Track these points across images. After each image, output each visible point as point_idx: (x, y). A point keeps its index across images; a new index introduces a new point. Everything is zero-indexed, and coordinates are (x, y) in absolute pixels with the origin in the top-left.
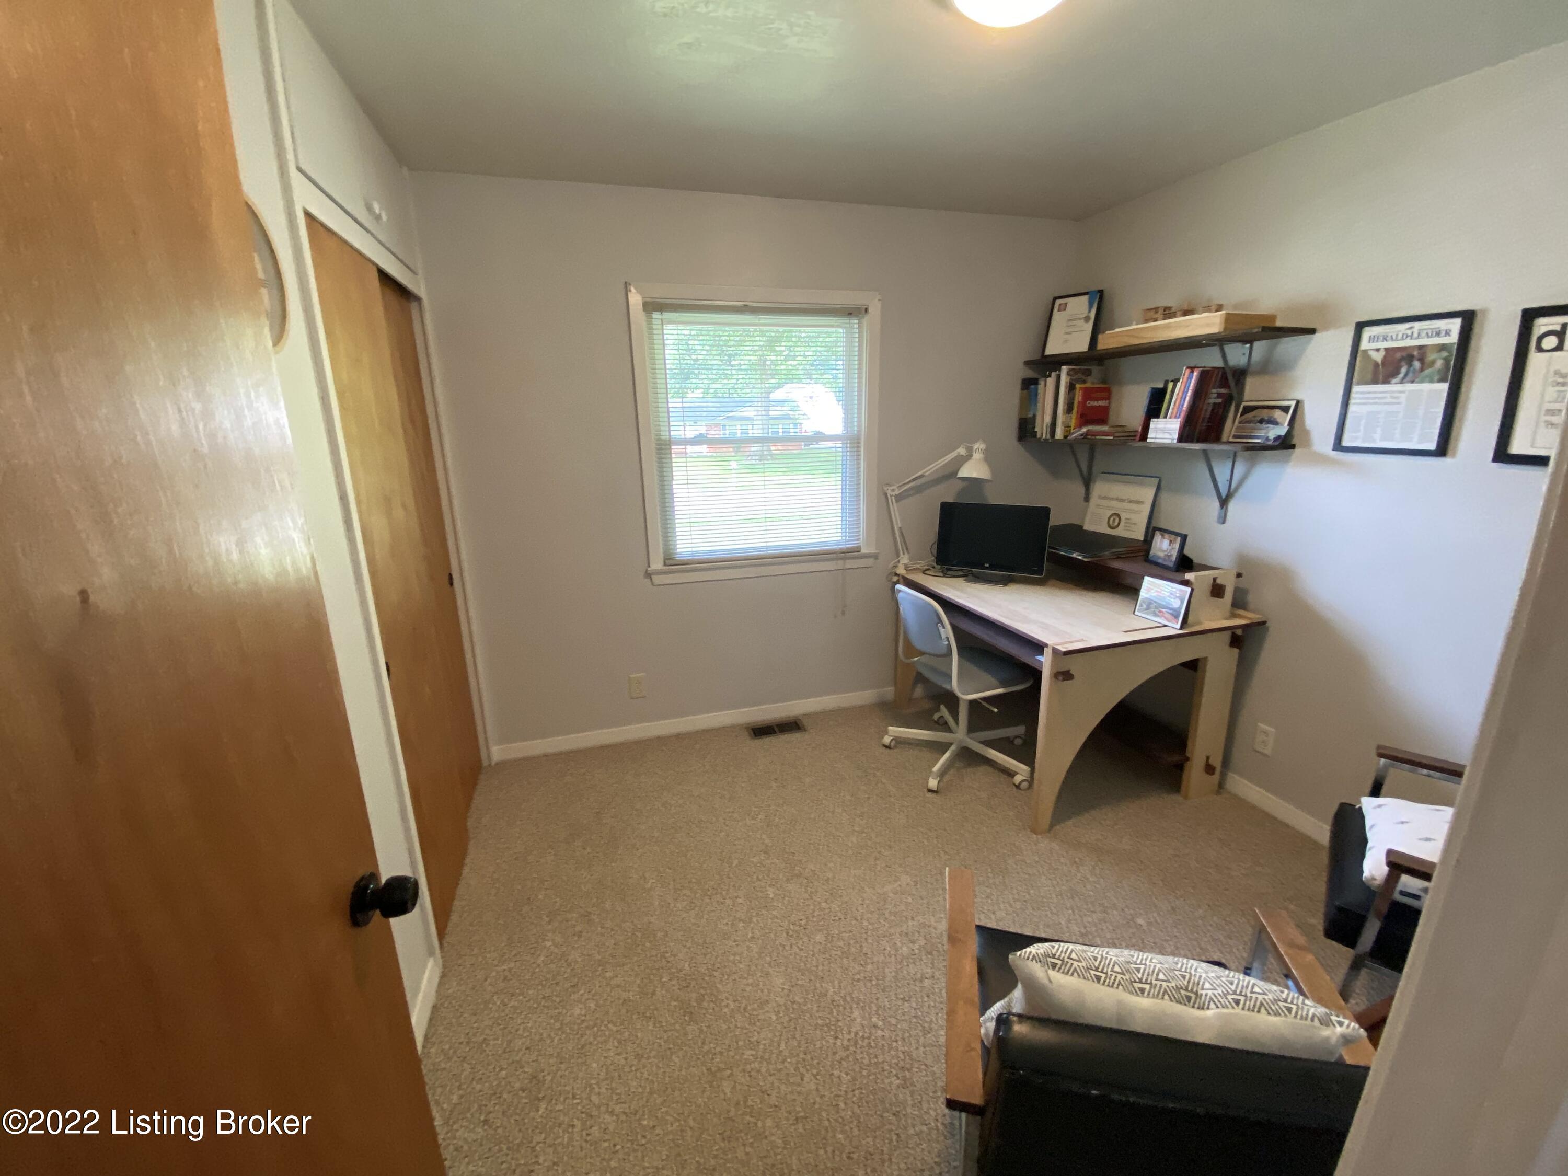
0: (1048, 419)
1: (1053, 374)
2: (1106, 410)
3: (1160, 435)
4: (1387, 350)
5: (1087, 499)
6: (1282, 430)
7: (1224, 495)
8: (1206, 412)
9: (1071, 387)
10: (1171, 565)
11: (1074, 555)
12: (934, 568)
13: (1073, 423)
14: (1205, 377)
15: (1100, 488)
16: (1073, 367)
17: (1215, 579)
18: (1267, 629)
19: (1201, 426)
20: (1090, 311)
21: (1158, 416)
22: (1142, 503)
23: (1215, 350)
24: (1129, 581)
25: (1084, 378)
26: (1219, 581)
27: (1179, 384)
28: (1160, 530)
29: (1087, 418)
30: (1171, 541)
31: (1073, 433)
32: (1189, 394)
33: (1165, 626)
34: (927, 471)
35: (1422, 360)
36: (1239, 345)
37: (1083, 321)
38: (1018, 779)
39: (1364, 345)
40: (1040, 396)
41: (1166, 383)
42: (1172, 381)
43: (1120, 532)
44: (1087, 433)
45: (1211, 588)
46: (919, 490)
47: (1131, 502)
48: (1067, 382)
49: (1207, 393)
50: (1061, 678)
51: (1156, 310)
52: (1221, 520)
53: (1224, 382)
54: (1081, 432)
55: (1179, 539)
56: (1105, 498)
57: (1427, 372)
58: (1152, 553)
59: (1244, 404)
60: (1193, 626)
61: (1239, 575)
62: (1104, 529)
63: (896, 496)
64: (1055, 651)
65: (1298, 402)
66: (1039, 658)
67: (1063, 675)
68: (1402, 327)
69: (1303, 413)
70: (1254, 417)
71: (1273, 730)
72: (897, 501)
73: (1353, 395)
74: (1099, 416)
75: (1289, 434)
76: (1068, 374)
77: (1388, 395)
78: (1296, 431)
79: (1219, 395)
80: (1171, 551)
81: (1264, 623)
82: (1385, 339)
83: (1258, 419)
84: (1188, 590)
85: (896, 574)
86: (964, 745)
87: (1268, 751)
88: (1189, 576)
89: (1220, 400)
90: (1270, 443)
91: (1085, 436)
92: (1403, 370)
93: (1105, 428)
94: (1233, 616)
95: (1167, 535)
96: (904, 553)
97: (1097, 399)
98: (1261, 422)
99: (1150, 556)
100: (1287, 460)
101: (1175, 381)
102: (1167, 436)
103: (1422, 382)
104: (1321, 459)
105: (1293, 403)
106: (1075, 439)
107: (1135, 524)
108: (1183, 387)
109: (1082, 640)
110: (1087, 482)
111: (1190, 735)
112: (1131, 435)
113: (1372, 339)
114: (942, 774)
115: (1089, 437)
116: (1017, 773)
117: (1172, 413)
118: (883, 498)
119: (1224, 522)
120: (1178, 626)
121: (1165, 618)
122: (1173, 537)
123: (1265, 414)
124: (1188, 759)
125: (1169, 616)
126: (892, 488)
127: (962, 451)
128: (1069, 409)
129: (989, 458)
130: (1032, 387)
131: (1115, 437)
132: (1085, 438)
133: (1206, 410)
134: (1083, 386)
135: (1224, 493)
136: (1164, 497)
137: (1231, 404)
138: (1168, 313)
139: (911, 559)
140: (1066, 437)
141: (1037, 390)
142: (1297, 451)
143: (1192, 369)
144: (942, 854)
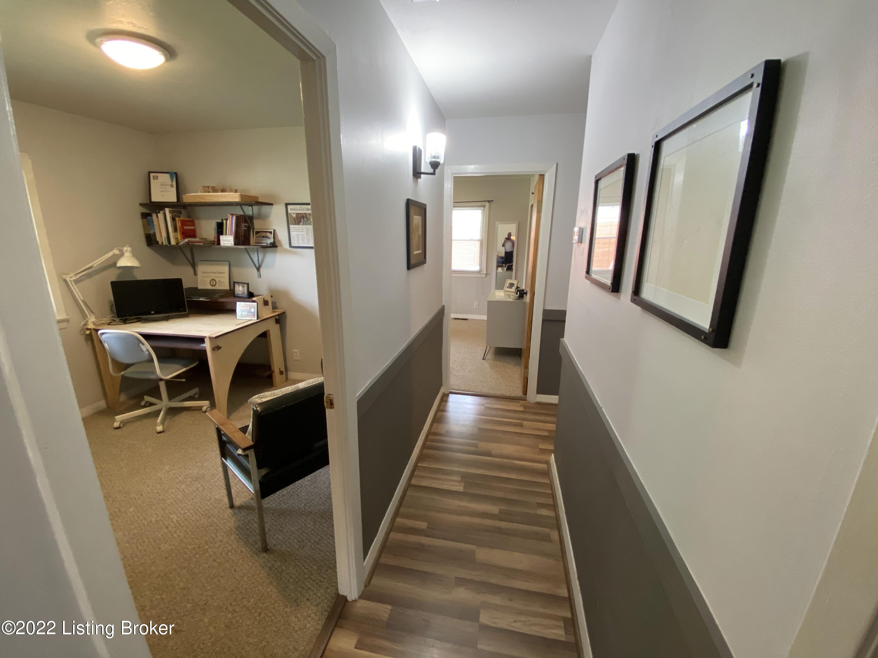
0: (164, 235)
1: (161, 212)
2: (194, 231)
3: (226, 242)
4: (296, 213)
5: (195, 274)
6: (272, 240)
7: (258, 267)
8: (242, 233)
9: (173, 219)
10: (246, 296)
11: (201, 299)
12: (115, 321)
13: (179, 237)
14: (238, 218)
15: (201, 268)
16: (172, 209)
17: (264, 299)
18: (286, 314)
19: (242, 239)
20: (172, 181)
21: (222, 234)
22: (224, 273)
23: (238, 207)
24: (229, 307)
25: (179, 215)
26: (265, 299)
27: (228, 221)
28: (238, 283)
29: (186, 234)
30: (243, 287)
31: (181, 242)
32: (234, 225)
33: (251, 320)
34: (94, 264)
35: (306, 218)
36: (247, 207)
37: (170, 186)
38: (204, 409)
39: (289, 211)
40: (155, 223)
41: (222, 220)
42: (225, 219)
43: (217, 287)
44: (189, 242)
45: (263, 303)
46: (89, 276)
47: (219, 273)
48: (170, 217)
49: (240, 226)
50: (216, 349)
51: (208, 187)
52: (259, 277)
53: (246, 222)
54: (184, 242)
55: (246, 285)
56: (205, 273)
57: (309, 222)
58: (236, 293)
59: (255, 230)
60: (260, 318)
61: (272, 296)
62: (209, 287)
63: (74, 281)
64: (210, 338)
65: (274, 230)
66: (202, 345)
67: (217, 348)
68: (299, 206)
69: (277, 235)
70: (261, 235)
71: (297, 350)
72: (75, 284)
73: (291, 229)
74: (192, 234)
75: (274, 241)
76: (170, 212)
77: (300, 229)
78: (276, 241)
79: (245, 226)
80: (244, 290)
81: (284, 313)
82: (295, 210)
83: (262, 236)
84: (256, 304)
85: (88, 329)
86: (169, 407)
87: (298, 358)
88: (254, 299)
89: (246, 228)
90: (268, 245)
91: (188, 243)
92: (302, 221)
93: (197, 240)
94: (274, 312)
95: (240, 285)
96: (90, 316)
97: (188, 226)
98: (264, 237)
99: (236, 294)
100: (276, 252)
101: (227, 220)
102: (229, 243)
103: (308, 225)
104: (286, 251)
105: (273, 231)
106: (183, 245)
107: (224, 283)
108: (230, 223)
109: (220, 332)
110: (194, 266)
111: (272, 363)
112: (213, 243)
113: (291, 209)
114: (163, 423)
115: (190, 244)
116: (203, 406)
117: (228, 233)
118: (63, 283)
119: (260, 277)
120: (256, 319)
121: (251, 317)
122: (243, 285)
123: (264, 234)
124: (273, 372)
125: (252, 316)
126: (70, 276)
127: (116, 252)
128: (175, 230)
129: (135, 255)
130: (149, 217)
131: (204, 243)
132: (188, 244)
133: (242, 232)
134: (180, 219)
135: (257, 266)
136: (234, 270)
137: (250, 230)
138: (215, 190)
139: (96, 318)
140: (177, 244)
141: (152, 219)
142: (278, 248)
143: (232, 215)
144: (181, 450)
